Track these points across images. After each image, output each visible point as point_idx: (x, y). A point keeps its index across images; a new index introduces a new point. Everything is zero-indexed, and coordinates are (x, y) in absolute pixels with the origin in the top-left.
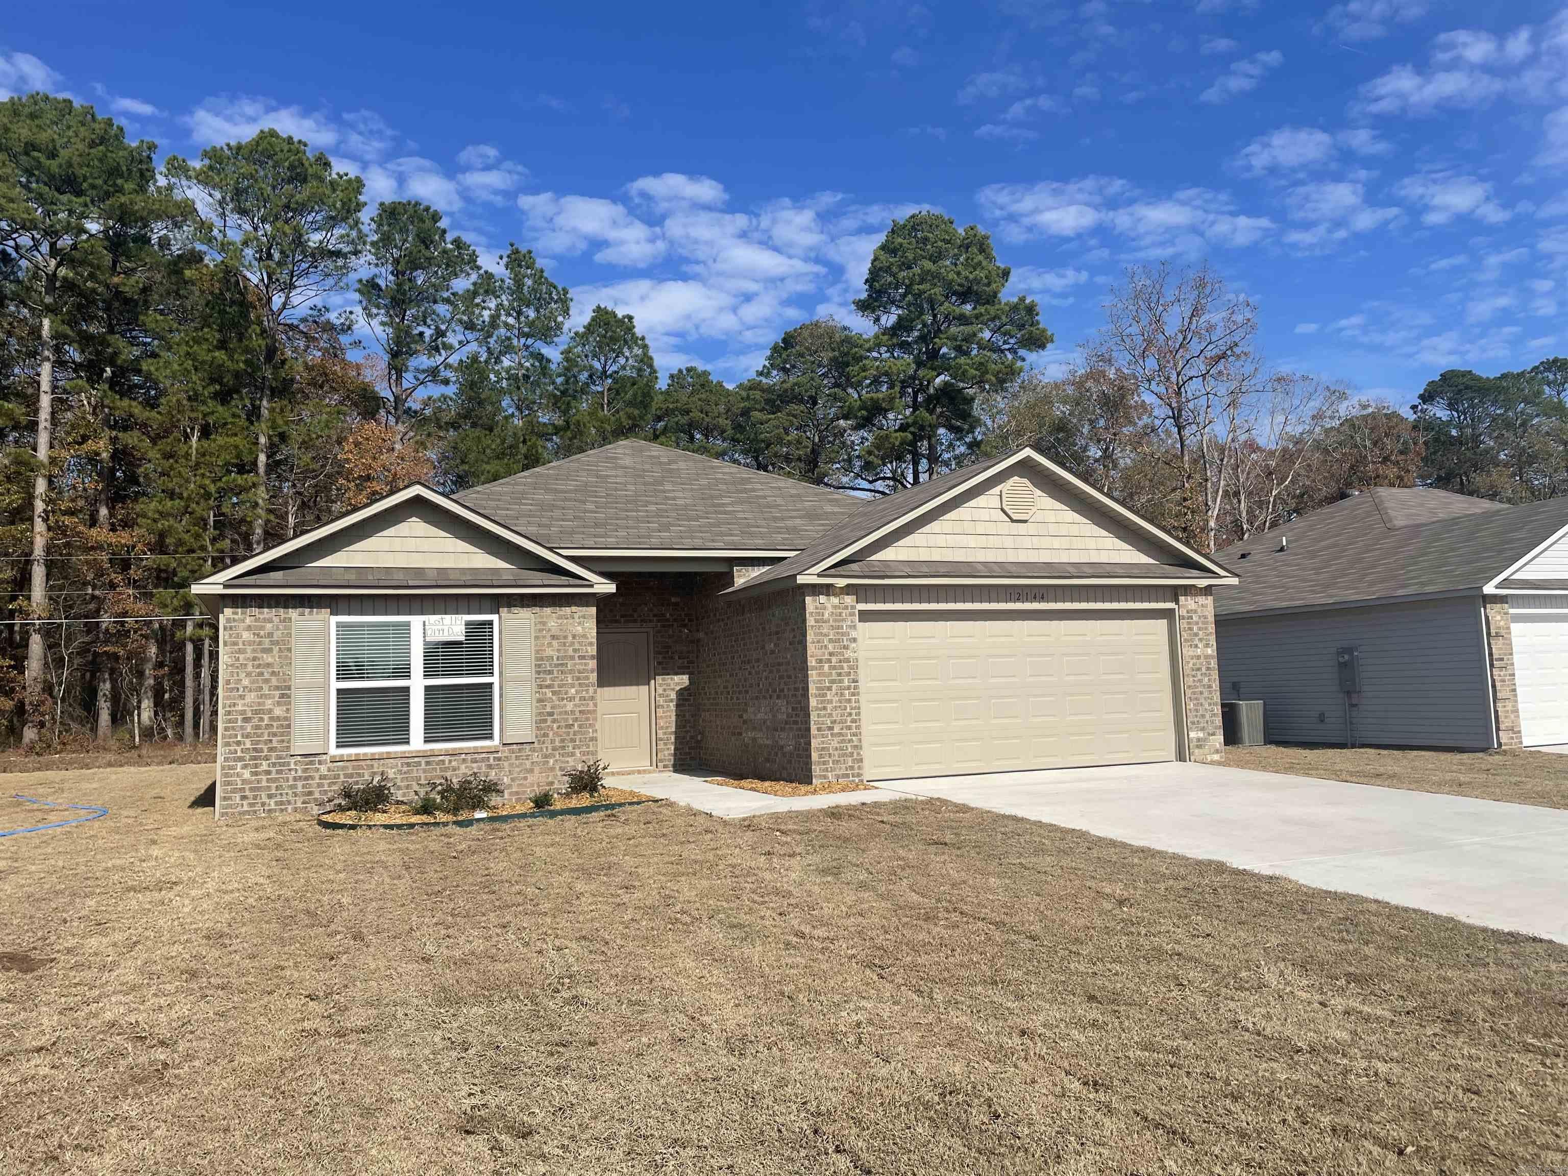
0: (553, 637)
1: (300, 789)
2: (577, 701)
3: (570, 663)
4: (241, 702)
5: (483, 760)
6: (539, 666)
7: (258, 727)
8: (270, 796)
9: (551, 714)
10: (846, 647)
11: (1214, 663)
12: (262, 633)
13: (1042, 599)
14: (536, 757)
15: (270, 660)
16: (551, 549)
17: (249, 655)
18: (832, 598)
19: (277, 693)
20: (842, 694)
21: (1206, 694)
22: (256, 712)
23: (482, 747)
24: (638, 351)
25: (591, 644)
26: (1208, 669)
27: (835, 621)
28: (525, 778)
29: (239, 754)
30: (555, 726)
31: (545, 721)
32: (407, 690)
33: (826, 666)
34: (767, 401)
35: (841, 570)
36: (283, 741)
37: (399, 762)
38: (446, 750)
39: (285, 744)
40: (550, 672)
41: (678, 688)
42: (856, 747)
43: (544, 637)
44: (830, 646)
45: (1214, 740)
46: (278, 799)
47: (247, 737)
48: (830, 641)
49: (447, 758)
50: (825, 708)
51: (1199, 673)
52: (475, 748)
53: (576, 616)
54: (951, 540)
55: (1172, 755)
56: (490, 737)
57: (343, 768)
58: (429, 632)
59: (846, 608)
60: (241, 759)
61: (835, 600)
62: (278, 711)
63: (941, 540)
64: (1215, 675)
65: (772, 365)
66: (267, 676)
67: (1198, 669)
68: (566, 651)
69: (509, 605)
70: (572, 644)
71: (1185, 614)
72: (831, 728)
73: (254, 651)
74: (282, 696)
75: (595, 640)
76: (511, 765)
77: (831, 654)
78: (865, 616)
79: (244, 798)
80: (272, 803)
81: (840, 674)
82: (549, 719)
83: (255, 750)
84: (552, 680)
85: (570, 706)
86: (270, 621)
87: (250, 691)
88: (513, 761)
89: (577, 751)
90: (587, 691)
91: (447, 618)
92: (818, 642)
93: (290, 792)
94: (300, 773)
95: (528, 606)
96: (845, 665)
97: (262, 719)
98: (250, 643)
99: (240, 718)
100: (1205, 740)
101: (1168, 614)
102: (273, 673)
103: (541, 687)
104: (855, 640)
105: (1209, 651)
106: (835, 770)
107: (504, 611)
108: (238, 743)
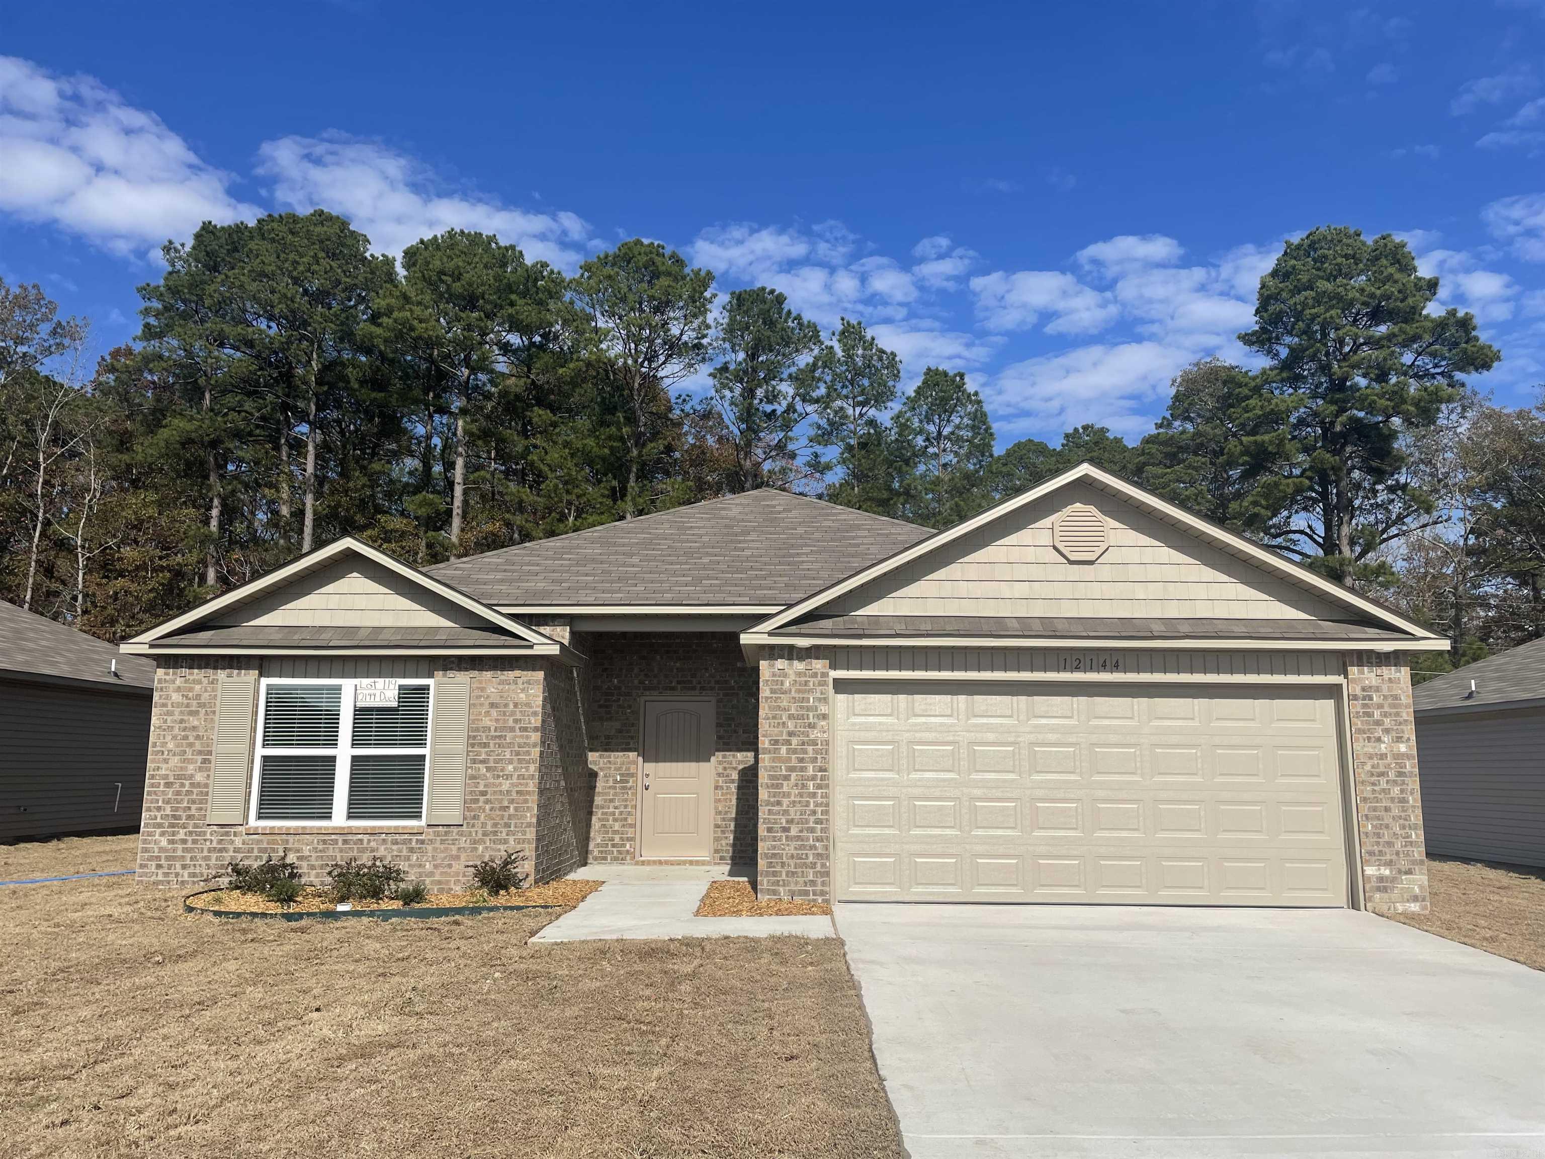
0: (492, 705)
1: (213, 861)
2: (515, 780)
3: (509, 735)
4: (164, 766)
5: (404, 842)
6: (474, 737)
7: (178, 793)
8: (184, 867)
9: (483, 794)
10: (812, 726)
11: (1411, 766)
12: (190, 694)
13: (1116, 668)
14: (463, 842)
15: (196, 723)
16: (489, 606)
17: (177, 717)
18: (796, 662)
19: (200, 758)
20: (804, 786)
21: (1396, 812)
22: (178, 777)
23: (404, 828)
24: (970, 408)
25: (535, 714)
26: (1400, 774)
27: (798, 691)
28: (450, 866)
29: (159, 820)
30: (488, 807)
31: (476, 801)
32: (333, 759)
33: (784, 749)
34: (1167, 455)
35: (805, 628)
36: (201, 809)
37: (316, 839)
38: (365, 828)
39: (203, 812)
40: (486, 745)
41: (741, 767)
42: (819, 855)
43: (482, 705)
44: (791, 725)
45: (1410, 882)
46: (191, 870)
47: (168, 803)
48: (791, 717)
49: (366, 838)
50: (779, 803)
51: (1383, 780)
52: (396, 828)
53: (520, 681)
54: (979, 589)
55: (1342, 898)
56: (418, 816)
57: (259, 842)
58: (360, 697)
59: (815, 675)
60: (160, 826)
61: (799, 666)
62: (199, 777)
63: (963, 589)
64: (1414, 784)
65: (1172, 415)
66: (191, 739)
67: (1382, 774)
68: (505, 721)
69: (445, 669)
70: (513, 713)
71: (1358, 691)
72: (786, 830)
73: (182, 713)
74: (204, 761)
75: (540, 710)
76: (435, 849)
77: (790, 734)
78: (841, 686)
79: (159, 866)
80: (186, 875)
81: (801, 760)
82: (482, 798)
83: (175, 817)
84: (488, 754)
85: (506, 785)
86: (199, 682)
87: (174, 755)
88: (438, 845)
89: (511, 839)
90: (527, 769)
91: (380, 682)
92: (774, 718)
93: (203, 864)
94: (214, 845)
95: (466, 670)
96: (810, 749)
97: (183, 785)
98: (179, 705)
99: (162, 782)
100: (1393, 880)
101: (1333, 691)
102: (198, 737)
103: (474, 761)
104: (825, 717)
105: (1403, 748)
106: (789, 884)
107: (439, 674)
108: (159, 809)
